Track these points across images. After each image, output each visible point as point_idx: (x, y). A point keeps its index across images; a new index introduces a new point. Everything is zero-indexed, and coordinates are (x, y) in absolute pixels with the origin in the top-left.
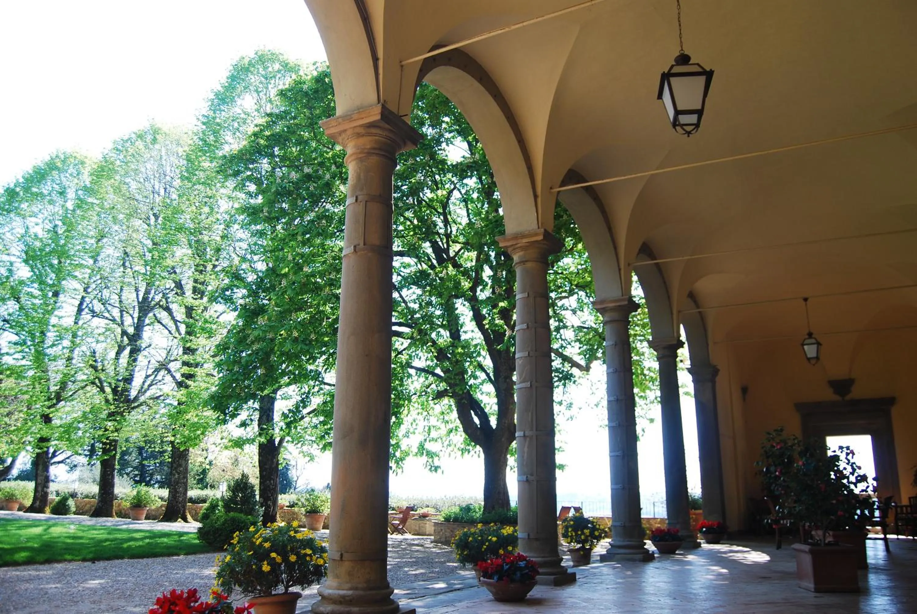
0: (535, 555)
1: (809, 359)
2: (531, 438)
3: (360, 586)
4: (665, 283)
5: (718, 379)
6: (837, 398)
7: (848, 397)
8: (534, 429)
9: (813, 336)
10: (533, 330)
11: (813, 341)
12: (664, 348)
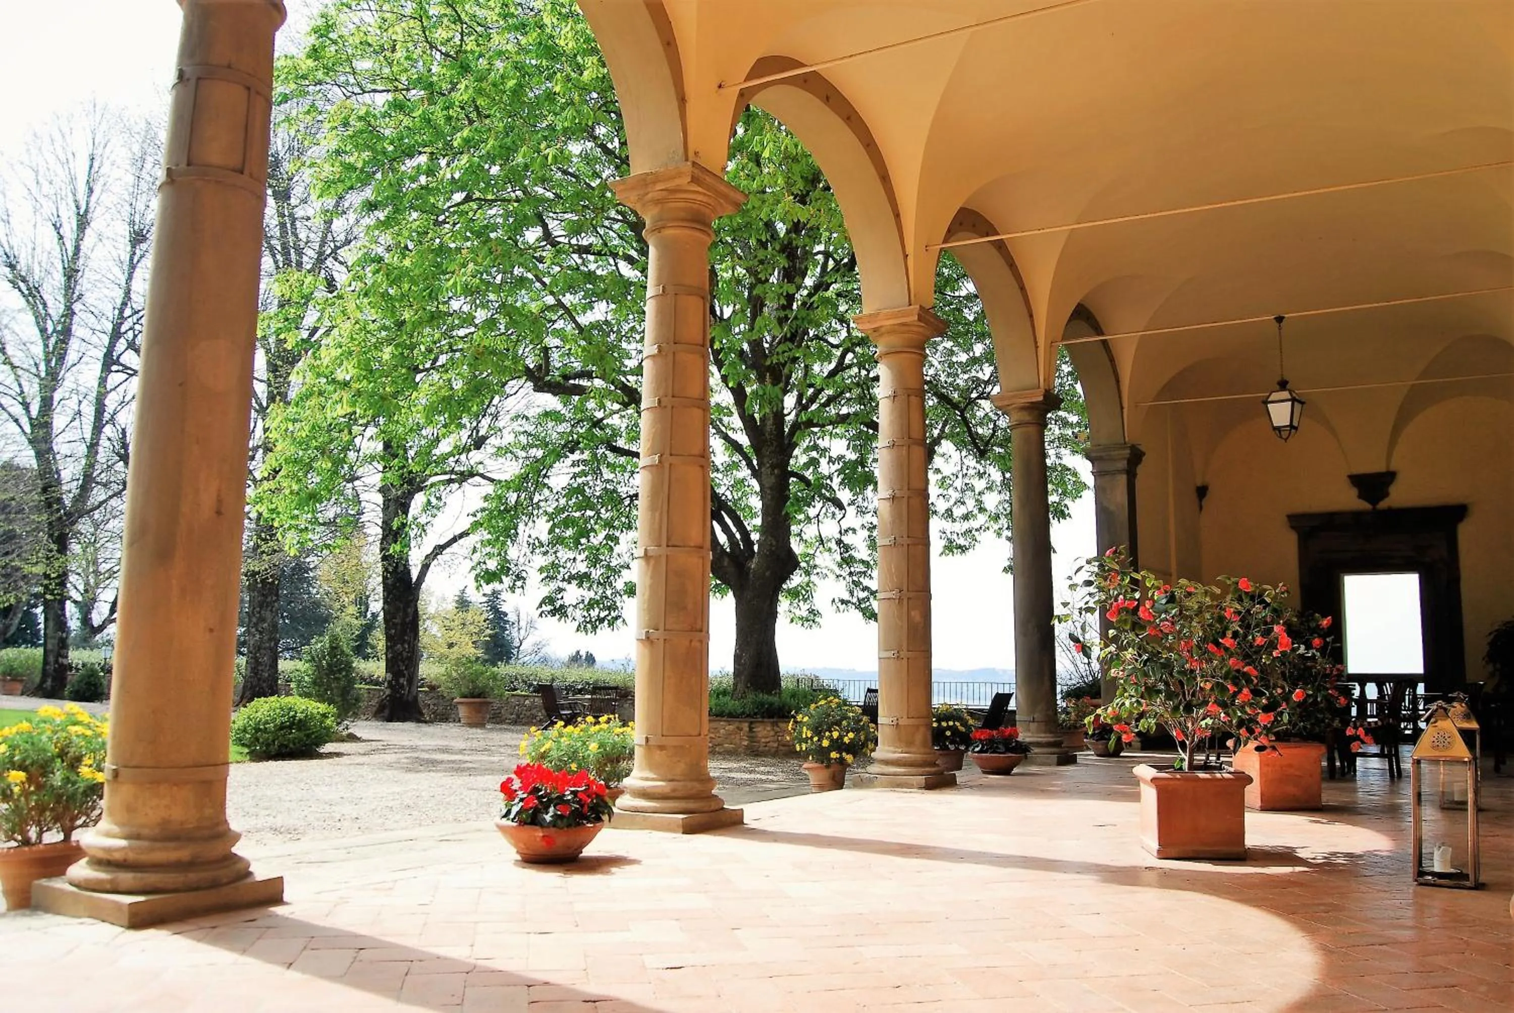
0: (652, 775)
1: (1278, 429)
2: (657, 558)
3: (145, 832)
4: (1022, 288)
5: (1140, 470)
6: (1365, 506)
7: (1383, 505)
8: (664, 543)
9: (1288, 386)
10: (671, 357)
11: (1285, 395)
12: (1023, 408)
